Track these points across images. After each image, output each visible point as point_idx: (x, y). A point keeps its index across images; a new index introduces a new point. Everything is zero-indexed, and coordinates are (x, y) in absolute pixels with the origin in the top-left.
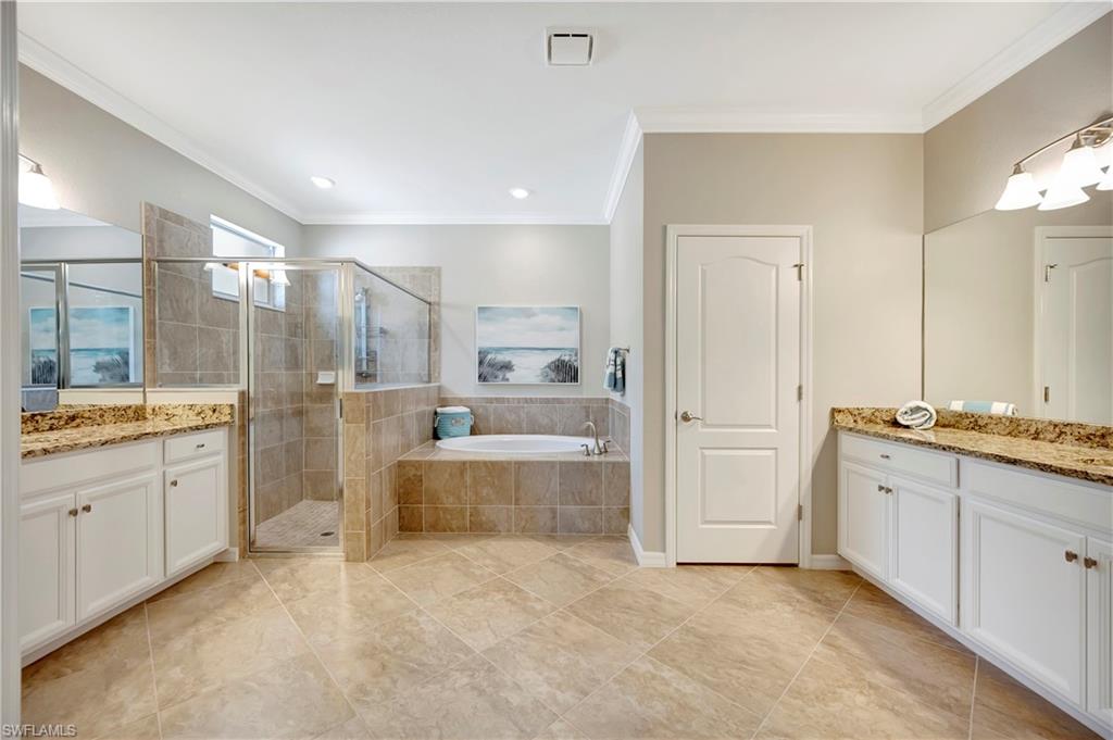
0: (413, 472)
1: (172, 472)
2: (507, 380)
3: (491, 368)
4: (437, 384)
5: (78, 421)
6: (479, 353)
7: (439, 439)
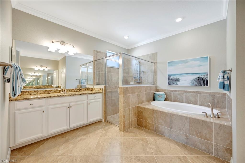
0: (140, 110)
1: (89, 101)
2: (178, 84)
3: (172, 81)
4: (156, 85)
5: (81, 90)
6: (168, 76)
7: (155, 101)
